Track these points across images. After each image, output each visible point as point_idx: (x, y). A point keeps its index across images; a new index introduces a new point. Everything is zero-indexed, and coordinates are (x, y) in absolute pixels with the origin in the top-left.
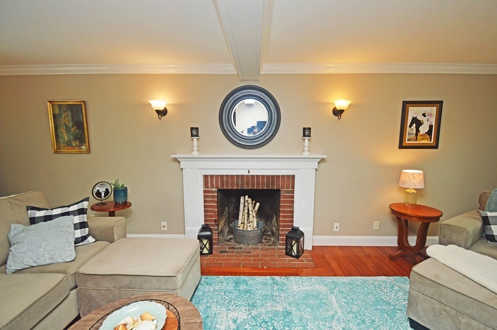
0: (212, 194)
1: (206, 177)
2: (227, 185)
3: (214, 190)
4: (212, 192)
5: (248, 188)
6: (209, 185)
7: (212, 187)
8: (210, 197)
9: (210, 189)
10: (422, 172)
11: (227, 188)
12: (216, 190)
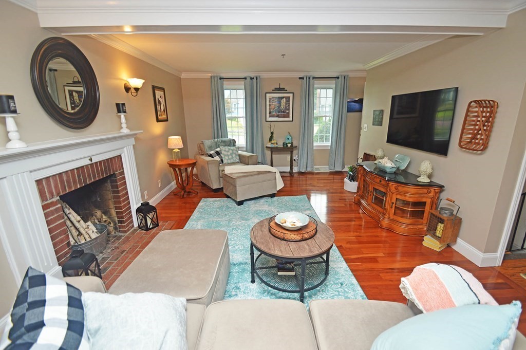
0: (55, 208)
1: (39, 182)
2: (70, 187)
3: (54, 199)
4: (53, 204)
5: (91, 182)
6: (47, 194)
7: (53, 196)
8: (52, 213)
9: (49, 201)
10: (180, 137)
11: (70, 191)
12: (58, 198)
